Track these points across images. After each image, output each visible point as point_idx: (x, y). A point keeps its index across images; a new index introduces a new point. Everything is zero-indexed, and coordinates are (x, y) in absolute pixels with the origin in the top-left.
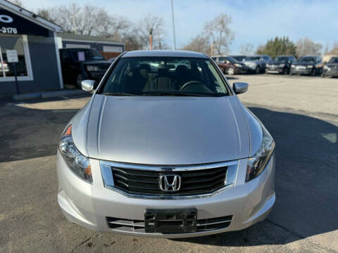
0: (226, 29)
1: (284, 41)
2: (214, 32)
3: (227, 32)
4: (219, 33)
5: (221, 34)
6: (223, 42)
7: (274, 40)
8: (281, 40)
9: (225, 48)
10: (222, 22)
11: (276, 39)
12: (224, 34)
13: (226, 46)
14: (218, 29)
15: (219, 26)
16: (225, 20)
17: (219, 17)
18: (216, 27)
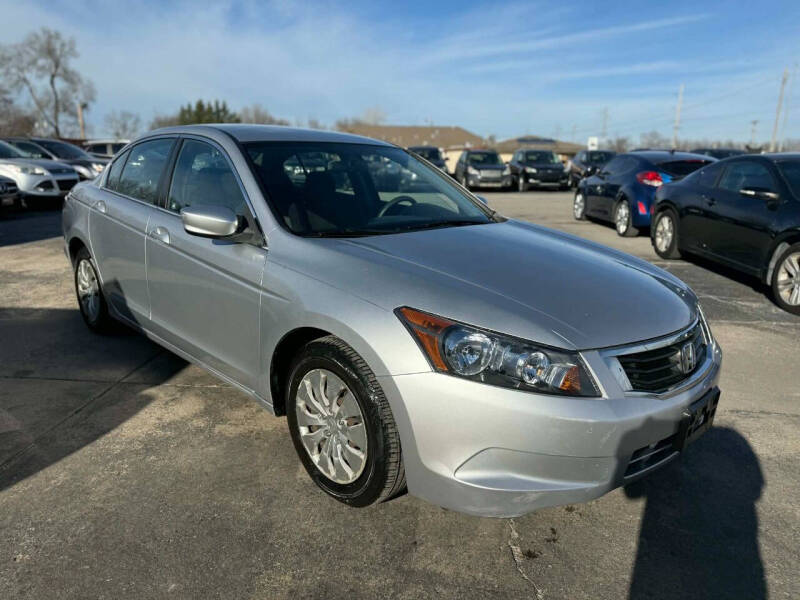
0: (66, 71)
1: (218, 111)
2: (31, 76)
3: (70, 78)
4: (47, 80)
5: (52, 83)
6: (61, 105)
7: (194, 107)
8: (210, 108)
9: (71, 120)
10: (49, 52)
11: (200, 106)
12: (60, 84)
13: (74, 114)
14: (42, 68)
15: (41, 62)
16: (57, 45)
17: (37, 37)
18: (34, 62)
